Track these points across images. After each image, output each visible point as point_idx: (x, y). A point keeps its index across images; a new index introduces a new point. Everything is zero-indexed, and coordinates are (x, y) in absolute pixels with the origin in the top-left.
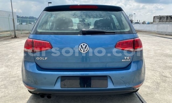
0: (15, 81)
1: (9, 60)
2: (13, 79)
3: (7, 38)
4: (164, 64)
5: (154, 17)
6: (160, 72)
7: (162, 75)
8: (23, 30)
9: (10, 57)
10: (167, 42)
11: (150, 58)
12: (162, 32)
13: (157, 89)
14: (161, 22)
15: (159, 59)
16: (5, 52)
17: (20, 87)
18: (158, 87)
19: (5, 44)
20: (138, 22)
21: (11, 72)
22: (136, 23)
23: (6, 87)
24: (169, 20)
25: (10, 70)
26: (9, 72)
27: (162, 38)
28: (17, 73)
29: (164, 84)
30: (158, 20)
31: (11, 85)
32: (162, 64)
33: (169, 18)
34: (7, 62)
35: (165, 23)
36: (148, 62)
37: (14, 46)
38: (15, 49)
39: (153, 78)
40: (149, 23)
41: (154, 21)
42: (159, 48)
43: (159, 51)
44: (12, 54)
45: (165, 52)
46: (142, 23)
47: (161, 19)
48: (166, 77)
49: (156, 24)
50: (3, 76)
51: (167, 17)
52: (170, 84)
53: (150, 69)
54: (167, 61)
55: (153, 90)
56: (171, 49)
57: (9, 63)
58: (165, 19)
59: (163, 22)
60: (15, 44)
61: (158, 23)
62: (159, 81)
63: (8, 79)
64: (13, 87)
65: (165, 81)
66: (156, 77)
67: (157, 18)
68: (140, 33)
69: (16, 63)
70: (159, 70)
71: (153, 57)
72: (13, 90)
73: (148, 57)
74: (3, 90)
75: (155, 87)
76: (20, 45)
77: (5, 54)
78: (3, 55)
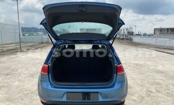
0: (28, 94)
1: (19, 75)
2: (26, 92)
3: (13, 51)
4: (153, 80)
5: (155, 29)
6: (147, 88)
7: (148, 91)
8: (27, 42)
9: (20, 72)
10: (163, 57)
11: (142, 74)
12: (160, 46)
13: (141, 102)
14: (162, 35)
15: (150, 75)
16: (14, 66)
17: (33, 99)
18: (142, 100)
19: (12, 58)
20: (139, 33)
21: (24, 86)
22: (137, 35)
23: (22, 99)
24: (169, 32)
25: (22, 84)
26: (22, 86)
27: (159, 52)
28: (29, 87)
29: (148, 98)
30: (158, 33)
31: (26, 97)
32: (151, 80)
33: (169, 30)
34: (19, 77)
35: (165, 35)
36: (139, 78)
37: (21, 61)
38: (23, 64)
39: (140, 92)
40: (149, 35)
41: (154, 33)
42: (153, 63)
43: (152, 67)
44: (21, 69)
45: (157, 69)
46: (143, 35)
47: (161, 31)
48: (151, 92)
49: (157, 36)
50: (18, 90)
51: (168, 29)
52: (153, 98)
53: (140, 84)
54: (156, 77)
55: (138, 103)
56: (163, 65)
57: (20, 78)
58: (166, 32)
59: (164, 35)
60: (21, 58)
61: (159, 35)
62: (144, 96)
63: (22, 92)
64: (28, 99)
65: (149, 96)
66: (142, 92)
67: (157, 30)
68: (140, 46)
69: (25, 77)
70: (147, 85)
71: (146, 73)
72: (28, 101)
73: (141, 73)
74: (20, 101)
75: (140, 100)
76: (26, 59)
77: (15, 69)
78: (13, 70)
